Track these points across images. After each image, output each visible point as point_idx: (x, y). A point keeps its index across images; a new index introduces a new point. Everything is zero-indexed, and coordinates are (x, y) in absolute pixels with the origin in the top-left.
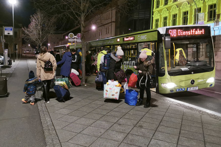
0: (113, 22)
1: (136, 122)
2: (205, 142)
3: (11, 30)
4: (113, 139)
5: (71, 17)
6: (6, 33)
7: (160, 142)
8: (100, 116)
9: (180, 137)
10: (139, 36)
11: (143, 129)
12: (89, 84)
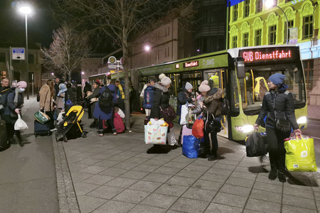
0: (175, 40)
1: (193, 181)
2: (282, 204)
3: (23, 52)
4: (158, 205)
5: (107, 33)
6: (14, 56)
7: (220, 207)
8: (144, 174)
9: (250, 199)
10: (204, 60)
11: (201, 190)
12: (135, 130)
